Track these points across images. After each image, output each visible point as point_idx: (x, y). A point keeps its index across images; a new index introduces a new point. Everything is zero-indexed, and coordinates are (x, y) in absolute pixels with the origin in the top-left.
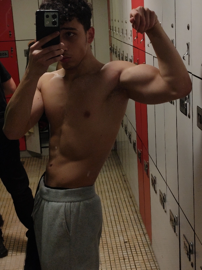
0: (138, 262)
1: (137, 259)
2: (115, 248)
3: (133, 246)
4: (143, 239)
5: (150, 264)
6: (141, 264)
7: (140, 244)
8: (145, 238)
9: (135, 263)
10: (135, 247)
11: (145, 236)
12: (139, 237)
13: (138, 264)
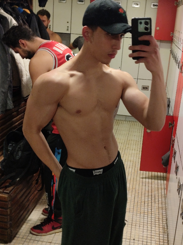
0: (154, 207)
1: (154, 205)
2: (140, 194)
3: (154, 195)
4: (162, 192)
5: (162, 212)
6: (156, 209)
7: (159, 195)
8: (164, 191)
9: (151, 208)
10: (155, 196)
11: (164, 190)
12: (160, 190)
13: (154, 209)
